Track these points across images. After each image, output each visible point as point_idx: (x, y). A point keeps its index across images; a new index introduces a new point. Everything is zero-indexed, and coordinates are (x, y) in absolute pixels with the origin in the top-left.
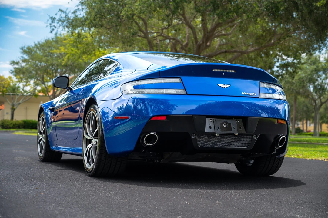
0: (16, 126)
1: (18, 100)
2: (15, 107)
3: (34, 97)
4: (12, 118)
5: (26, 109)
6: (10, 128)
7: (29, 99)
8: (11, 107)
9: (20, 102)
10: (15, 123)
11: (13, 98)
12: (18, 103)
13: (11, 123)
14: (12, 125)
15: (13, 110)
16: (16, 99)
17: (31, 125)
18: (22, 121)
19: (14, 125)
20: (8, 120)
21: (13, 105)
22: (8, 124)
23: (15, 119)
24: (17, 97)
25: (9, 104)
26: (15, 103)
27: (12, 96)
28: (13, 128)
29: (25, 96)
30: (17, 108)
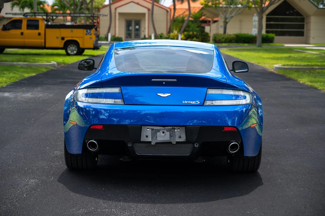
0: (228, 40)
1: (231, 13)
2: (227, 21)
3: (247, 9)
4: (225, 32)
5: (241, 21)
6: (222, 42)
7: (242, 12)
8: (223, 20)
9: (233, 15)
10: (228, 37)
11: (225, 11)
12: (231, 16)
13: (223, 37)
14: (224, 39)
15: (226, 23)
16: (229, 12)
17: (243, 39)
18: (234, 35)
19: (226, 39)
20: (221, 34)
21: (226, 19)
22: (220, 38)
23: (228, 33)
24: (230, 10)
25: (222, 17)
26: (228, 16)
27: (224, 9)
28: (225, 42)
29: (238, 9)
30: (229, 21)
